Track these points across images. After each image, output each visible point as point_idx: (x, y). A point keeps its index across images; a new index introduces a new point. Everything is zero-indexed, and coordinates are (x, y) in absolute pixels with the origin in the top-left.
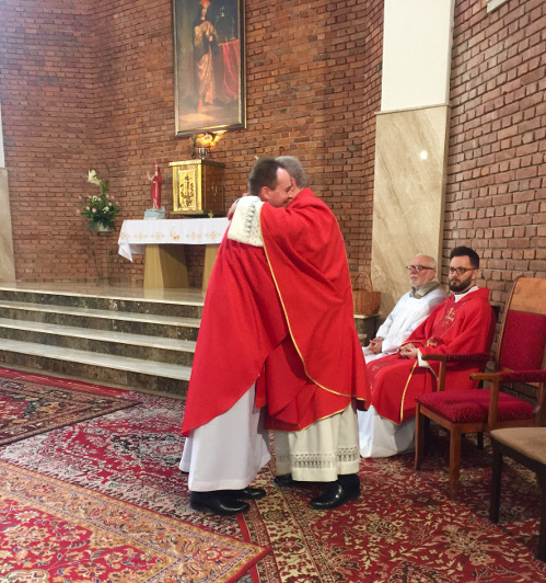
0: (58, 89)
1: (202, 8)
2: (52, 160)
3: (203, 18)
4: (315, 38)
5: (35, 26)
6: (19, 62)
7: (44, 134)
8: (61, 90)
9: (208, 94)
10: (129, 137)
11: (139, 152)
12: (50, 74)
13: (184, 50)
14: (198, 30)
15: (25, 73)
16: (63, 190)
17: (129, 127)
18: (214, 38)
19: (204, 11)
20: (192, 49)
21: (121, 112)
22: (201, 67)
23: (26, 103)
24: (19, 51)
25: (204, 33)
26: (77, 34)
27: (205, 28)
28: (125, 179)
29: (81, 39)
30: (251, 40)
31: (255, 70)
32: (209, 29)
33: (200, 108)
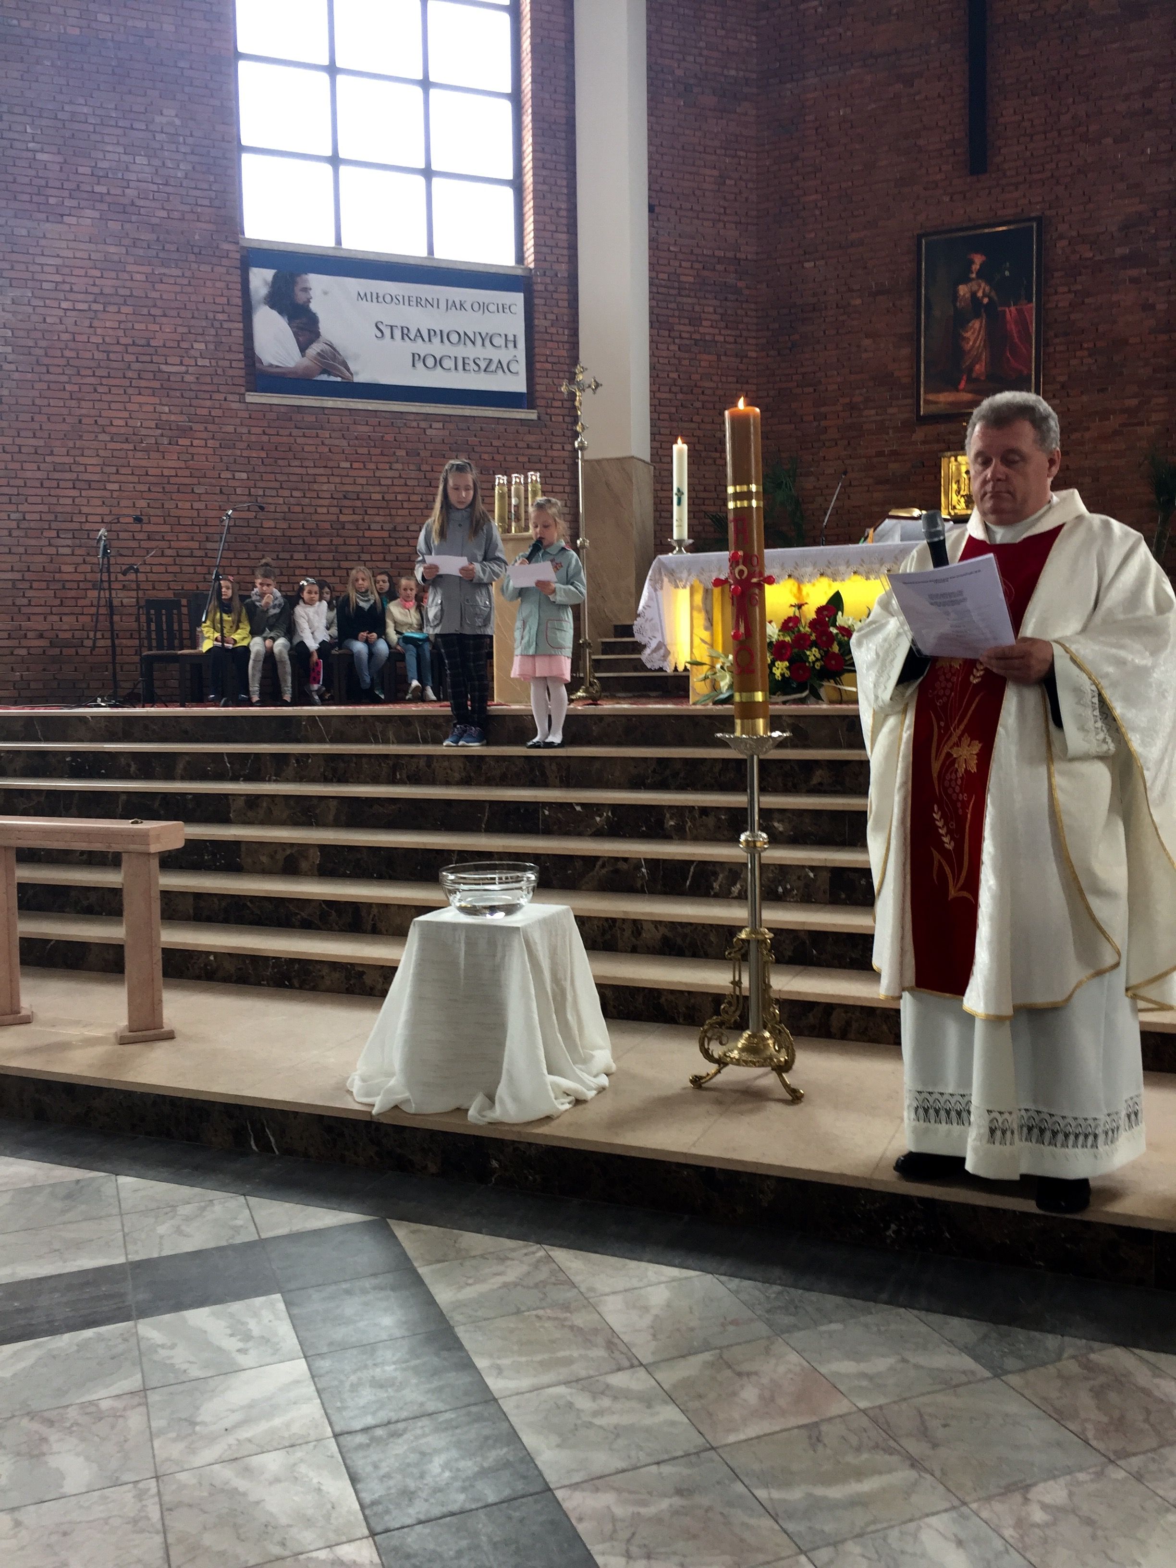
0: (715, 358)
1: (972, 262)
2: (703, 454)
3: (974, 276)
4: (1153, 307)
5: (691, 272)
6: (671, 320)
7: (696, 418)
8: (719, 359)
9: (977, 367)
10: (823, 423)
11: (845, 442)
12: (708, 338)
13: (937, 313)
14: (963, 290)
15: (677, 334)
16: (714, 495)
17: (823, 409)
18: (990, 298)
19: (976, 267)
21: (811, 390)
22: (968, 335)
23: (674, 375)
24: (673, 306)
25: (974, 294)
26: (741, 284)
27: (975, 288)
28: (812, 479)
29: (746, 292)
30: (1049, 305)
31: (1057, 340)
32: (982, 289)
33: (962, 385)
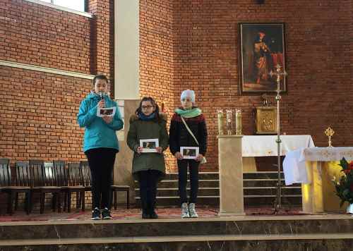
0: (160, 61)
3: (261, 41)
5: (152, 25)
6: (145, 43)
9: (264, 75)
11: (211, 100)
17: (203, 86)
18: (267, 50)
20: (253, 53)
22: (259, 63)
26: (168, 32)
27: (261, 45)
29: (170, 36)
30: (289, 55)
32: (264, 46)
33: (258, 82)
